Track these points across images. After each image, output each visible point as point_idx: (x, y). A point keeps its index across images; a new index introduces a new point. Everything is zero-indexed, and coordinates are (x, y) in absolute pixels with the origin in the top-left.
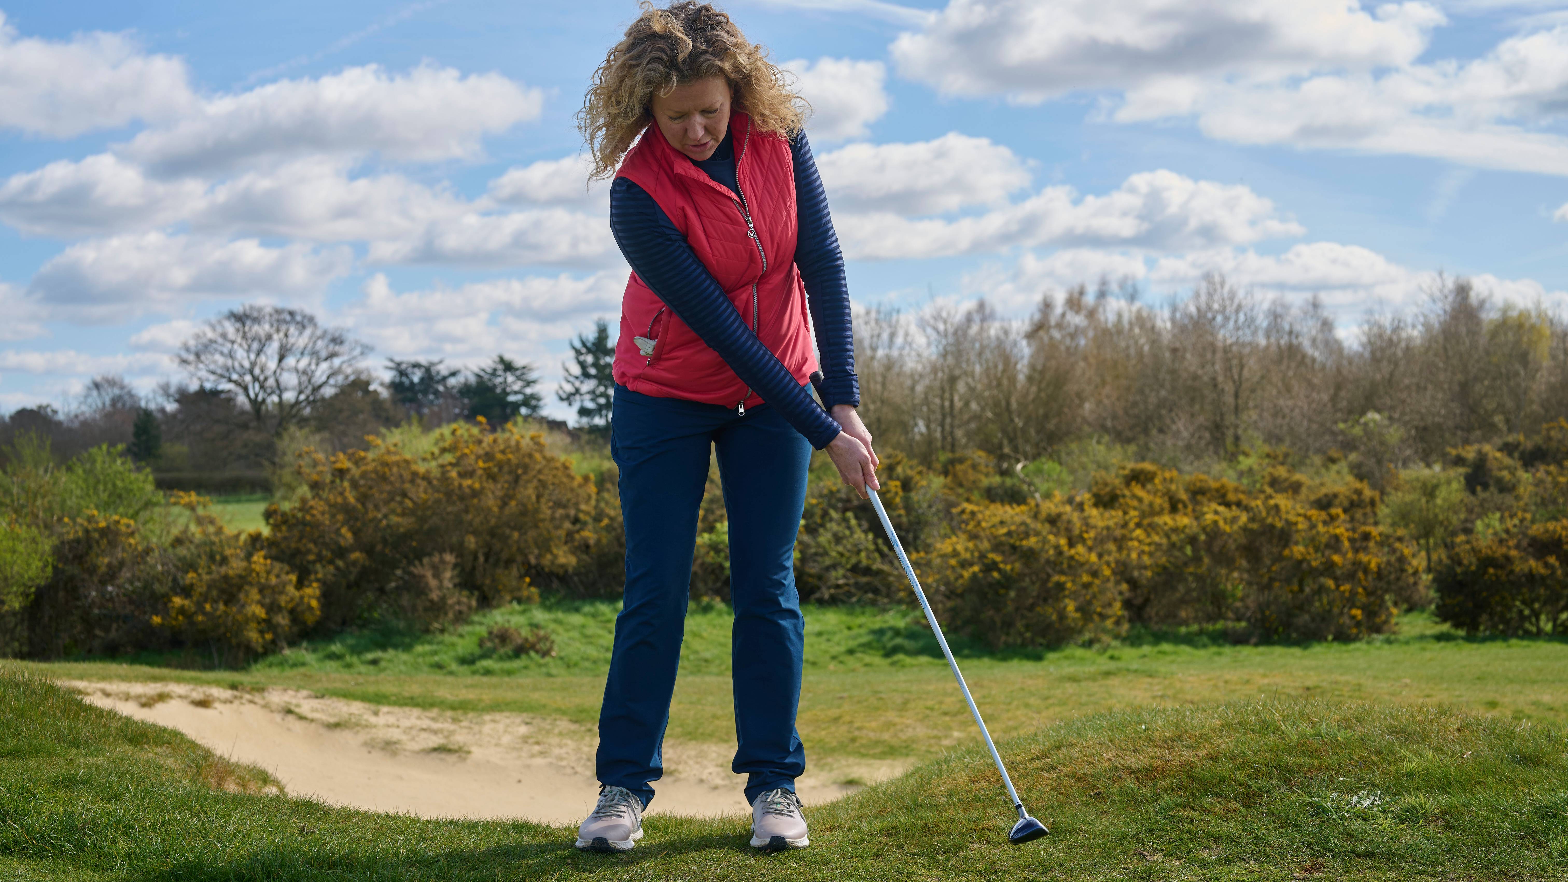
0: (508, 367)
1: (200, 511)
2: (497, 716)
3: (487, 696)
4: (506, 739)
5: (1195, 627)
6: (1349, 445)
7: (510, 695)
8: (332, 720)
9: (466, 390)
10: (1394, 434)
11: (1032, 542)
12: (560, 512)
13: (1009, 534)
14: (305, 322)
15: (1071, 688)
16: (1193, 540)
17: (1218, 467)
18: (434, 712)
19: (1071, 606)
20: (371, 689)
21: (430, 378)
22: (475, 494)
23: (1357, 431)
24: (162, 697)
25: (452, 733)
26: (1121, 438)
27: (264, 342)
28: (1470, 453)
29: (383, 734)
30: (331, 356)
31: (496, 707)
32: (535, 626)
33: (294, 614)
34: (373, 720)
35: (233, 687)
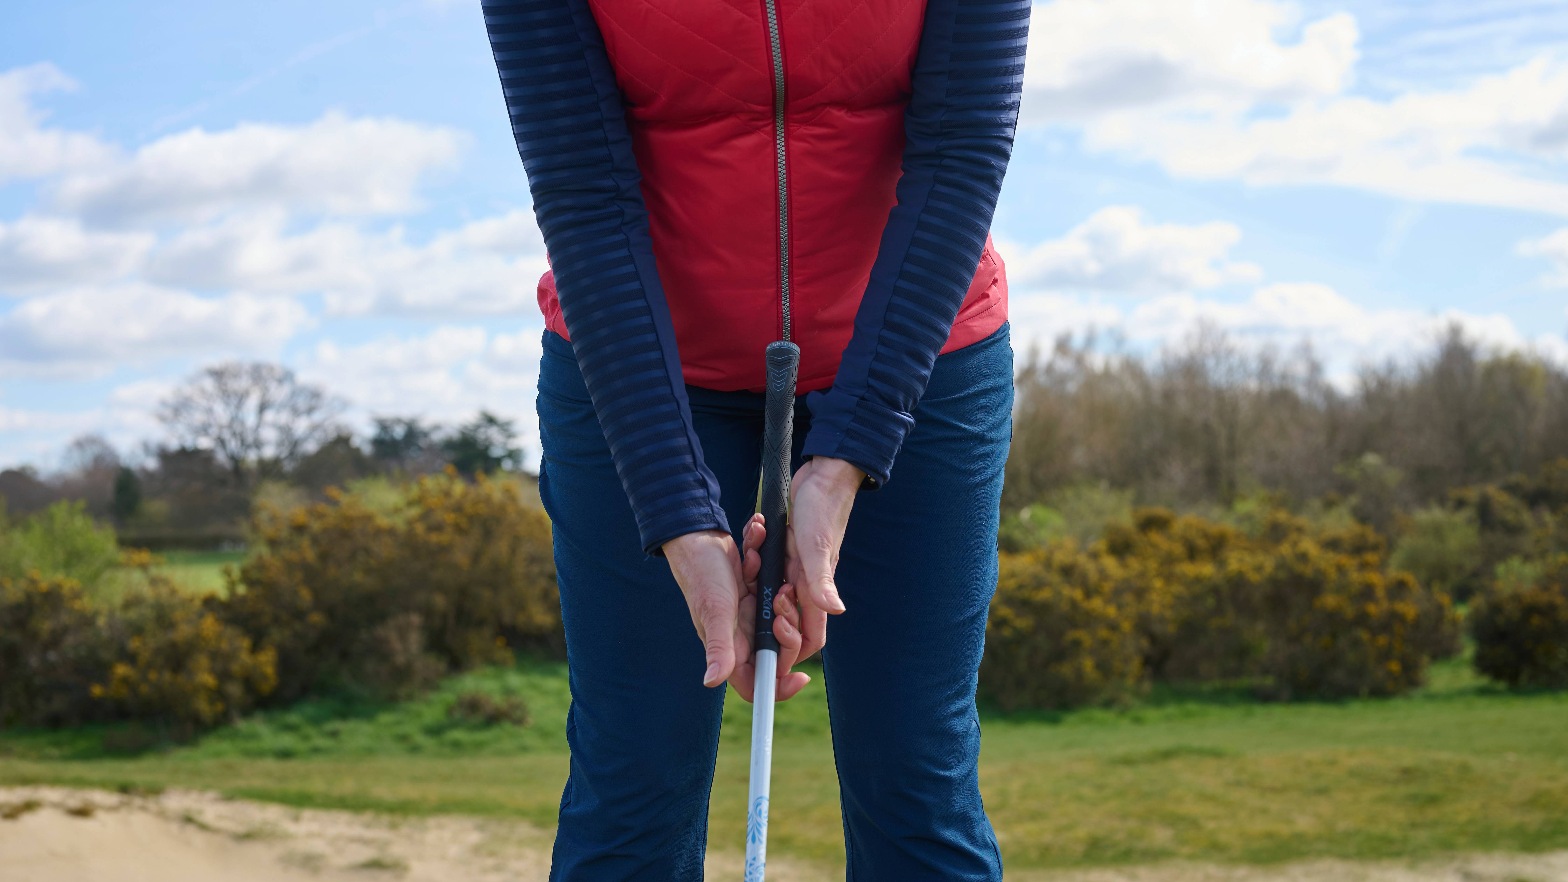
0: (491, 420)
1: (154, 571)
2: (444, 820)
3: (434, 792)
4: (454, 850)
5: (1218, 683)
6: (1346, 488)
7: (463, 791)
8: (241, 829)
9: (450, 445)
10: (1393, 476)
11: (1045, 595)
12: (536, 569)
13: (1021, 587)
14: (287, 377)
15: (1127, 774)
16: (1215, 590)
17: (1217, 512)
18: (368, 816)
19: (1088, 664)
20: (294, 787)
21: (413, 434)
22: (444, 549)
23: (1355, 474)
24: (30, 806)
25: (386, 844)
26: (1118, 484)
27: (242, 397)
28: (1472, 494)
29: (303, 846)
30: (310, 411)
31: (444, 808)
32: (508, 692)
33: (249, 682)
34: (290, 827)
35: (124, 789)
